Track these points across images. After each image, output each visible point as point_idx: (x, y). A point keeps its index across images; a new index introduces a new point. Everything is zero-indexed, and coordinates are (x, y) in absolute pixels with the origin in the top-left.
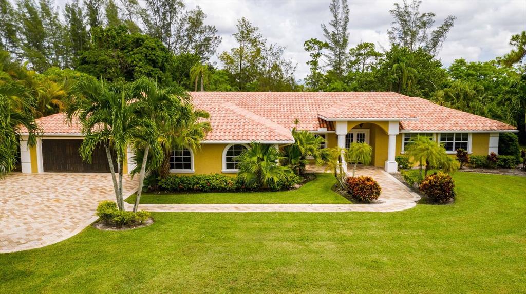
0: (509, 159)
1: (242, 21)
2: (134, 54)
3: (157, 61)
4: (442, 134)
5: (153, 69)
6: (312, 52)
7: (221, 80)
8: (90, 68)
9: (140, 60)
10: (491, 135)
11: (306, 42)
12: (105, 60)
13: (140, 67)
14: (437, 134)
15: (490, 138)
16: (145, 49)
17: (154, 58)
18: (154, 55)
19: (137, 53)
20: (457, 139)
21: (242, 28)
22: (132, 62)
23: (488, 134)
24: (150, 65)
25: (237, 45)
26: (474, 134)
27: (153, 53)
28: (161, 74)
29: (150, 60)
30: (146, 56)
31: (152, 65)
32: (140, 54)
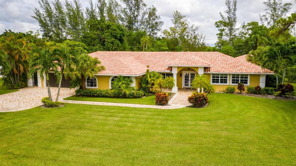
0: (269, 89)
1: (176, 12)
2: (105, 33)
3: (117, 36)
4: (233, 75)
5: (115, 40)
6: (220, 28)
7: (162, 45)
8: (85, 40)
9: (108, 36)
10: (261, 76)
11: (216, 23)
12: (91, 36)
13: (108, 39)
14: (230, 74)
15: (261, 78)
16: (111, 30)
17: (115, 34)
18: (115, 33)
19: (107, 32)
20: (241, 78)
21: (176, 16)
22: (104, 37)
23: (260, 75)
24: (113, 38)
25: (173, 26)
26: (250, 75)
27: (115, 32)
28: (118, 43)
29: (113, 36)
30: (111, 34)
31: (115, 38)
32: (108, 33)
